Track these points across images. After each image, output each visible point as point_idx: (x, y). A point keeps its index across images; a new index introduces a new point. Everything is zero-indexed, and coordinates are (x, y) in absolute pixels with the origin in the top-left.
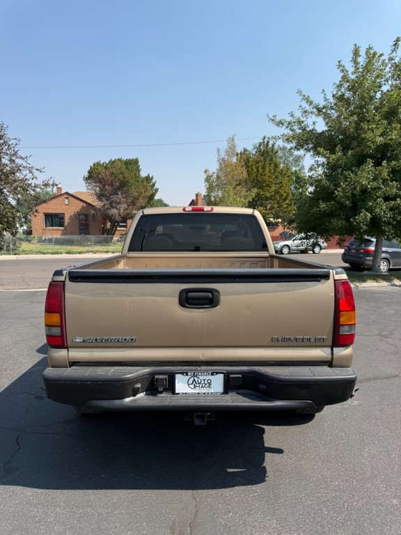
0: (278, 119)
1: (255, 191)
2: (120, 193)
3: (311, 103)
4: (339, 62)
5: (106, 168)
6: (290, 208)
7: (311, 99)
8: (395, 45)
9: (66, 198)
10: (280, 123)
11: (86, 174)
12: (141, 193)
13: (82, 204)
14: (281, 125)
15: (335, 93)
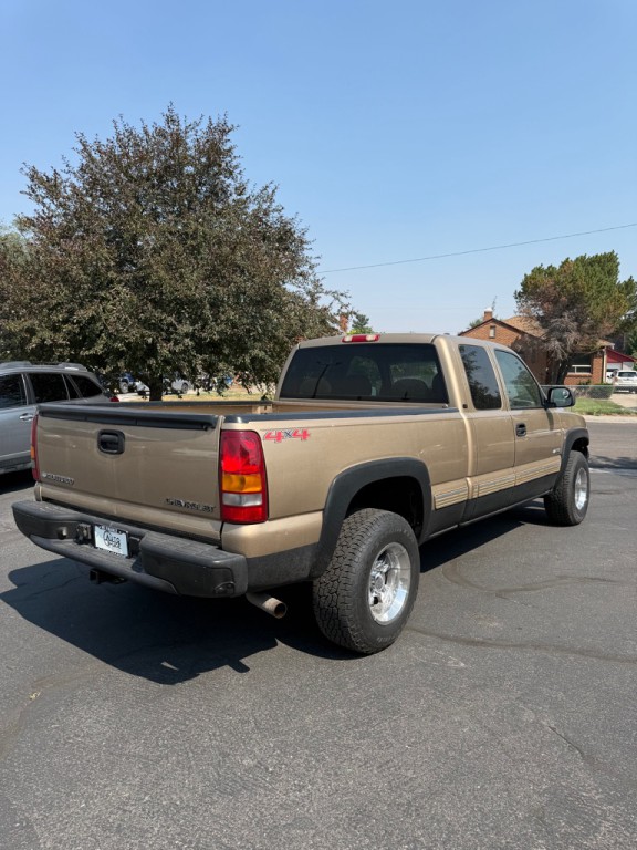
2: (566, 314)
5: (550, 274)
9: (492, 327)
11: (519, 289)
12: (609, 311)
13: (516, 335)
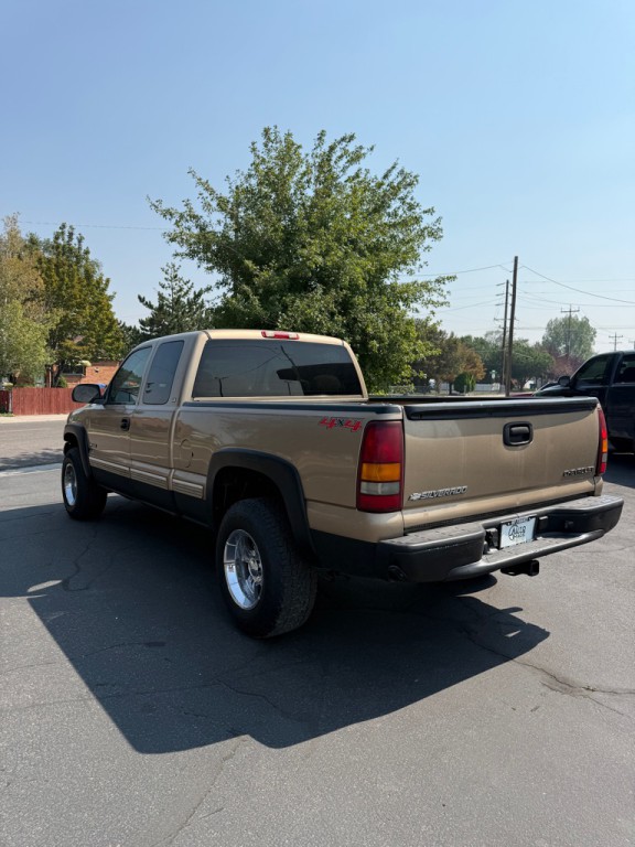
0: (164, 206)
1: (61, 312)
3: (212, 192)
4: (253, 144)
6: (117, 344)
7: (212, 185)
8: (320, 139)
10: (168, 213)
14: (168, 217)
15: (239, 184)
